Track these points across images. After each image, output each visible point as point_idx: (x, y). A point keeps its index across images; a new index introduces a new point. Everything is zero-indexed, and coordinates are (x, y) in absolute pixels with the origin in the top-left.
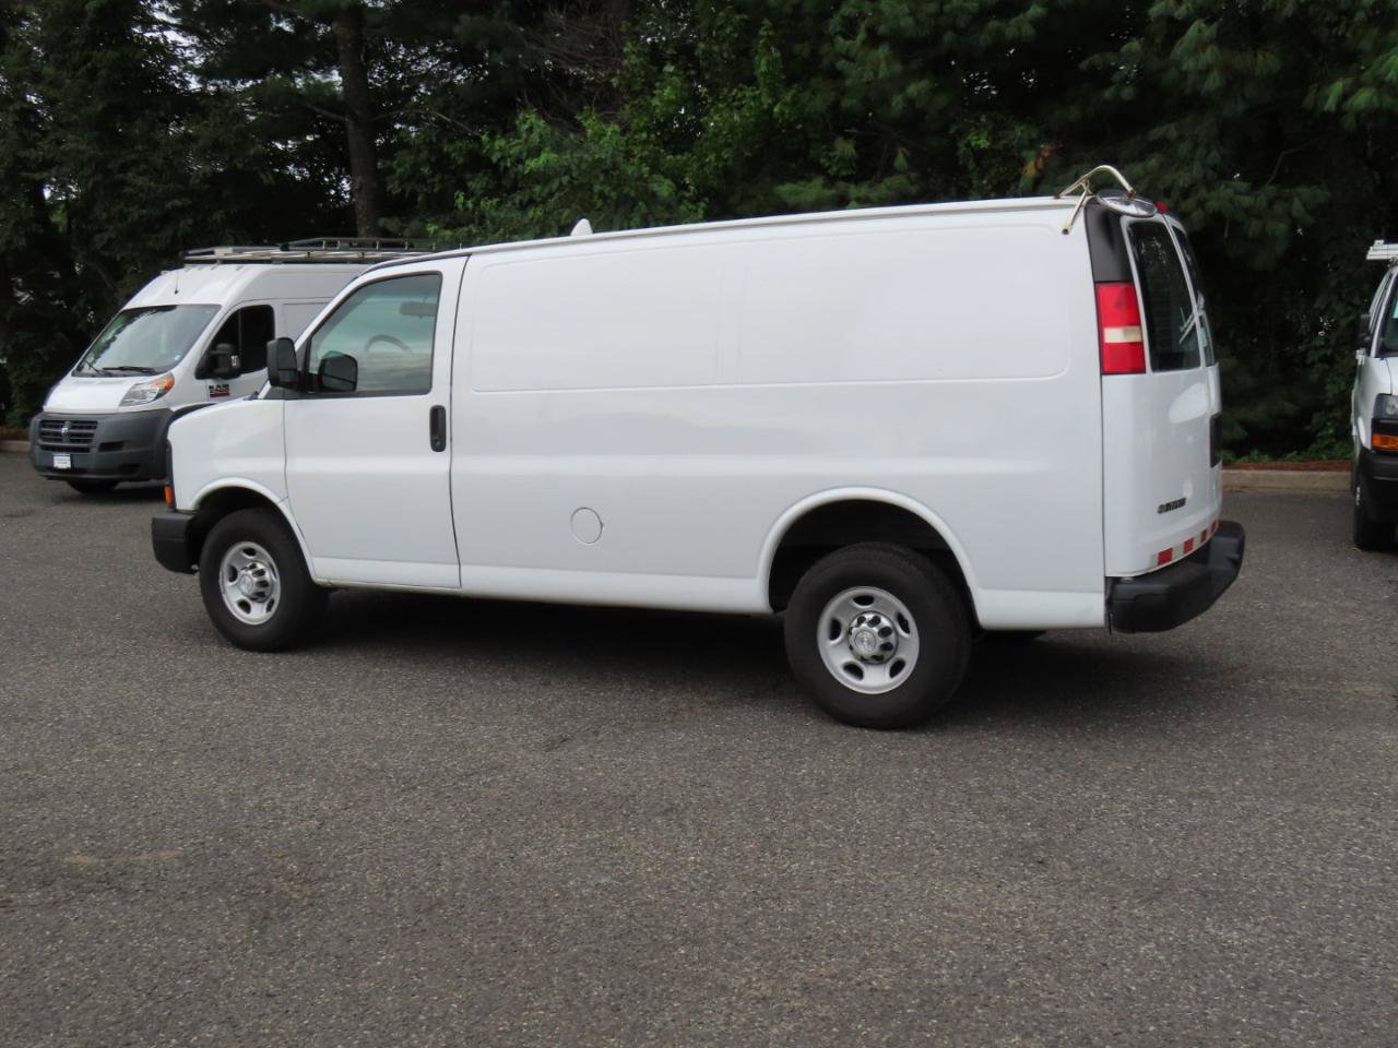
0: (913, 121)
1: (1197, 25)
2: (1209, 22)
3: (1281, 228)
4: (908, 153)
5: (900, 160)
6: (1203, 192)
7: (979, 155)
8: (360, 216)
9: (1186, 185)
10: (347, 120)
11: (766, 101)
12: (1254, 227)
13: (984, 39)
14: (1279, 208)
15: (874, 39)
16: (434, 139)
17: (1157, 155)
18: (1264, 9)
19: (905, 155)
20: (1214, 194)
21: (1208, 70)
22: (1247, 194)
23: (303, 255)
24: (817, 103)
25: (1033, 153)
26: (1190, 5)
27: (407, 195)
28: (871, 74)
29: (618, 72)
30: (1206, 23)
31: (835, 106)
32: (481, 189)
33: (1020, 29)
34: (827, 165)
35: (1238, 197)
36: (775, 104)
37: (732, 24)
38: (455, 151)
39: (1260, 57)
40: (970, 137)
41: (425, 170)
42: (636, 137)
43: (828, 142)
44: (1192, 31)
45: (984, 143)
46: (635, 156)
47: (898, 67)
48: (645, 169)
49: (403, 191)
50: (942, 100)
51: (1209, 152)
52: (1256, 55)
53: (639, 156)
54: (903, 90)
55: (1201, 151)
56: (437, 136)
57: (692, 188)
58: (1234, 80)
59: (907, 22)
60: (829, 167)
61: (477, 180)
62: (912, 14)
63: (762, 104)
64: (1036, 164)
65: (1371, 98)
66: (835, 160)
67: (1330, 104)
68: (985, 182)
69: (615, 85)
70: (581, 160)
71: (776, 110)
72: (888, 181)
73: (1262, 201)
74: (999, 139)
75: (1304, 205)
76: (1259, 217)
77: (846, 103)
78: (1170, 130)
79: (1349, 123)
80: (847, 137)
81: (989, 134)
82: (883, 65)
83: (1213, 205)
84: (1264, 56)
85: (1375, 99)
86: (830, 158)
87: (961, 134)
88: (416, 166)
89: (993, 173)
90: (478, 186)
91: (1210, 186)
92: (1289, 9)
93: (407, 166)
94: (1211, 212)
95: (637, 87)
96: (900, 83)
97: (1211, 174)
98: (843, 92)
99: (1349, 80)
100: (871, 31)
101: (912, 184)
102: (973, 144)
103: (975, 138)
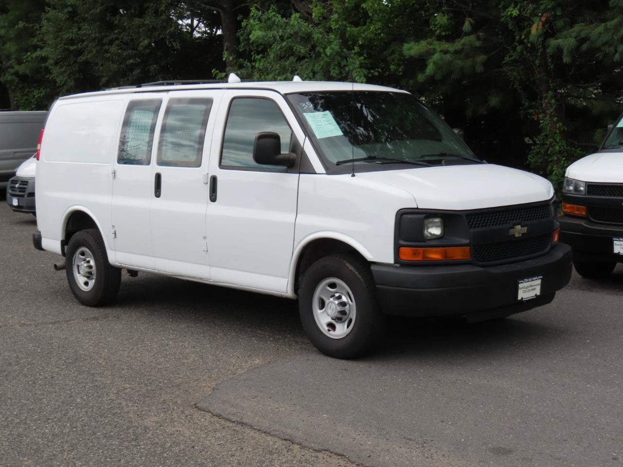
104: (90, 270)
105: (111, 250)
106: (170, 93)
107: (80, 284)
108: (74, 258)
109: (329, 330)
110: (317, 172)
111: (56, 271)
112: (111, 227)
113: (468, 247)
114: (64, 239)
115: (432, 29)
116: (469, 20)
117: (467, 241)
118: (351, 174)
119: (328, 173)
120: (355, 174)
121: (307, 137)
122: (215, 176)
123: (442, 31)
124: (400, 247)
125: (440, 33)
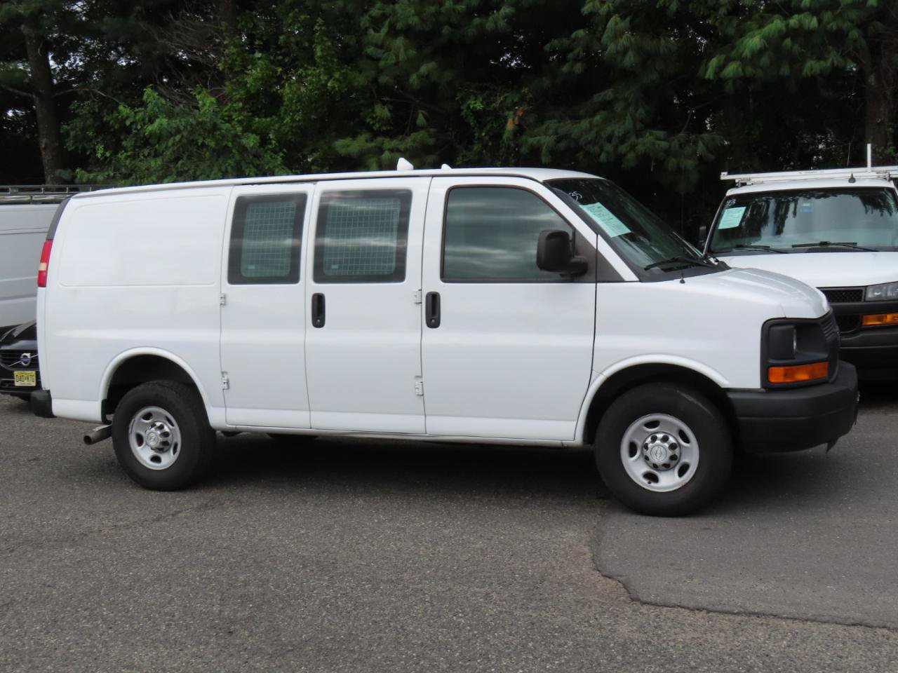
0: (429, 91)
1: (615, 19)
2: (623, 17)
3: (689, 164)
4: (426, 113)
5: (421, 120)
6: (633, 139)
7: (478, 115)
8: (47, 168)
9: (620, 134)
10: (34, 96)
11: (324, 78)
12: (672, 163)
13: (471, 31)
14: (688, 150)
15: (394, 32)
16: (97, 110)
17: (602, 112)
18: (657, 7)
19: (423, 115)
20: (640, 139)
21: (625, 51)
22: (664, 140)
23: (27, 198)
24: (360, 80)
25: (511, 113)
26: (610, 4)
27: (80, 152)
28: (394, 57)
29: (223, 58)
30: (621, 17)
31: (375, 81)
32: (131, 146)
33: (496, 23)
34: (371, 123)
35: (658, 142)
36: (329, 79)
37: (299, 22)
38: (112, 119)
39: (663, 41)
40: (469, 102)
41: (90, 134)
42: (234, 105)
43: (371, 105)
44: (611, 23)
45: (479, 106)
46: (234, 119)
47: (412, 52)
48: (239, 129)
49: (77, 148)
50: (448, 75)
51: (637, 110)
52: (660, 40)
53: (236, 119)
54: (418, 69)
55: (631, 109)
56: (99, 108)
57: (274, 142)
58: (647, 58)
59: (414, 20)
60: (373, 124)
61: (128, 140)
62: (418, 14)
63: (320, 80)
64: (513, 120)
65: (737, 68)
66: (377, 120)
67: (710, 74)
68: (483, 134)
69: (221, 69)
70: (187, 123)
71: (329, 84)
72: (413, 135)
73: (675, 144)
74: (492, 103)
75: (707, 147)
76: (675, 156)
77: (383, 79)
78: (609, 94)
79: (729, 87)
80: (384, 103)
81: (484, 99)
82: (402, 50)
83: (640, 148)
84: (665, 40)
85: (740, 69)
86: (373, 118)
87: (464, 100)
88: (84, 129)
89: (488, 127)
90: (129, 145)
91: (639, 134)
92: (674, 7)
93: (78, 129)
94: (640, 153)
95: (236, 69)
96: (414, 64)
97: (639, 125)
98: (380, 72)
99: (723, 57)
100: (392, 27)
101: (430, 137)
102: (471, 107)
103: (473, 102)
104: (165, 439)
105: (213, 406)
106: (319, 183)
107: (142, 460)
108: (131, 424)
109: (649, 483)
110: (626, 279)
111: (88, 446)
112: (221, 374)
113: (826, 363)
114: (106, 398)
115: (369, 123)
116: (422, 113)
117: (825, 356)
118: (680, 280)
119: (640, 281)
120: (684, 279)
121: (599, 236)
122: (437, 293)
123: (382, 125)
124: (769, 367)
125: (380, 127)
